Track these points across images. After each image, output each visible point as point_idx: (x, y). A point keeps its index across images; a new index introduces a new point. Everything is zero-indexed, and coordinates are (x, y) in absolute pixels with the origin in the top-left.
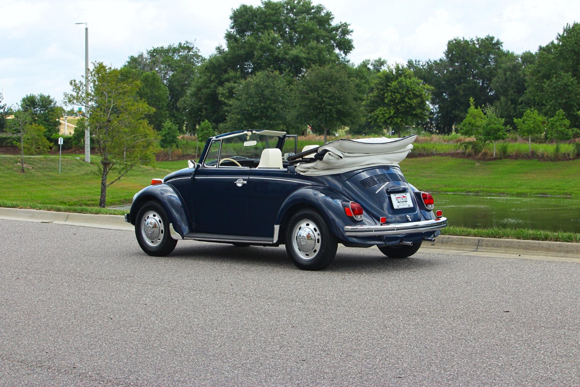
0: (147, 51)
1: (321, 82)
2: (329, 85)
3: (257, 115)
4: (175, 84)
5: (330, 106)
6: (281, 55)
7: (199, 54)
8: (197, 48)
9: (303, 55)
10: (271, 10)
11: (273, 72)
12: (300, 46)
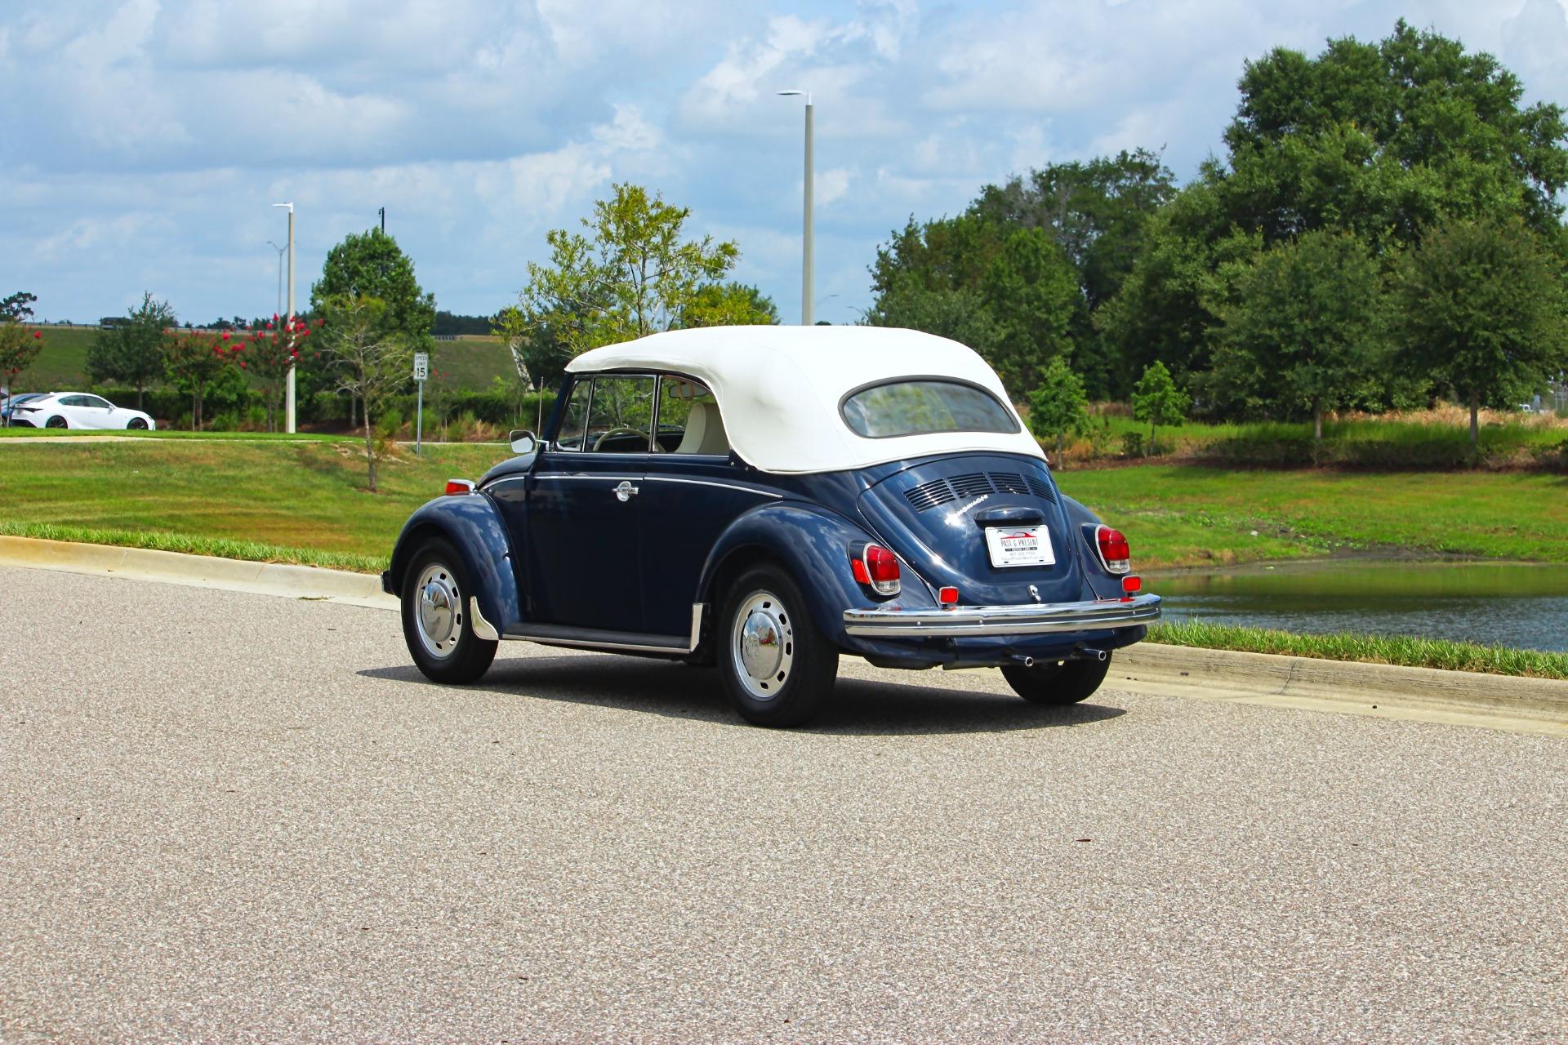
0: (1033, 172)
1: (1463, 263)
2: (1485, 272)
3: (1292, 349)
4: (1106, 265)
5: (1486, 329)
6: (1373, 188)
7: (1173, 185)
8: (1166, 169)
9: (1434, 191)
10: (1352, 67)
11: (1338, 234)
12: (1426, 166)
